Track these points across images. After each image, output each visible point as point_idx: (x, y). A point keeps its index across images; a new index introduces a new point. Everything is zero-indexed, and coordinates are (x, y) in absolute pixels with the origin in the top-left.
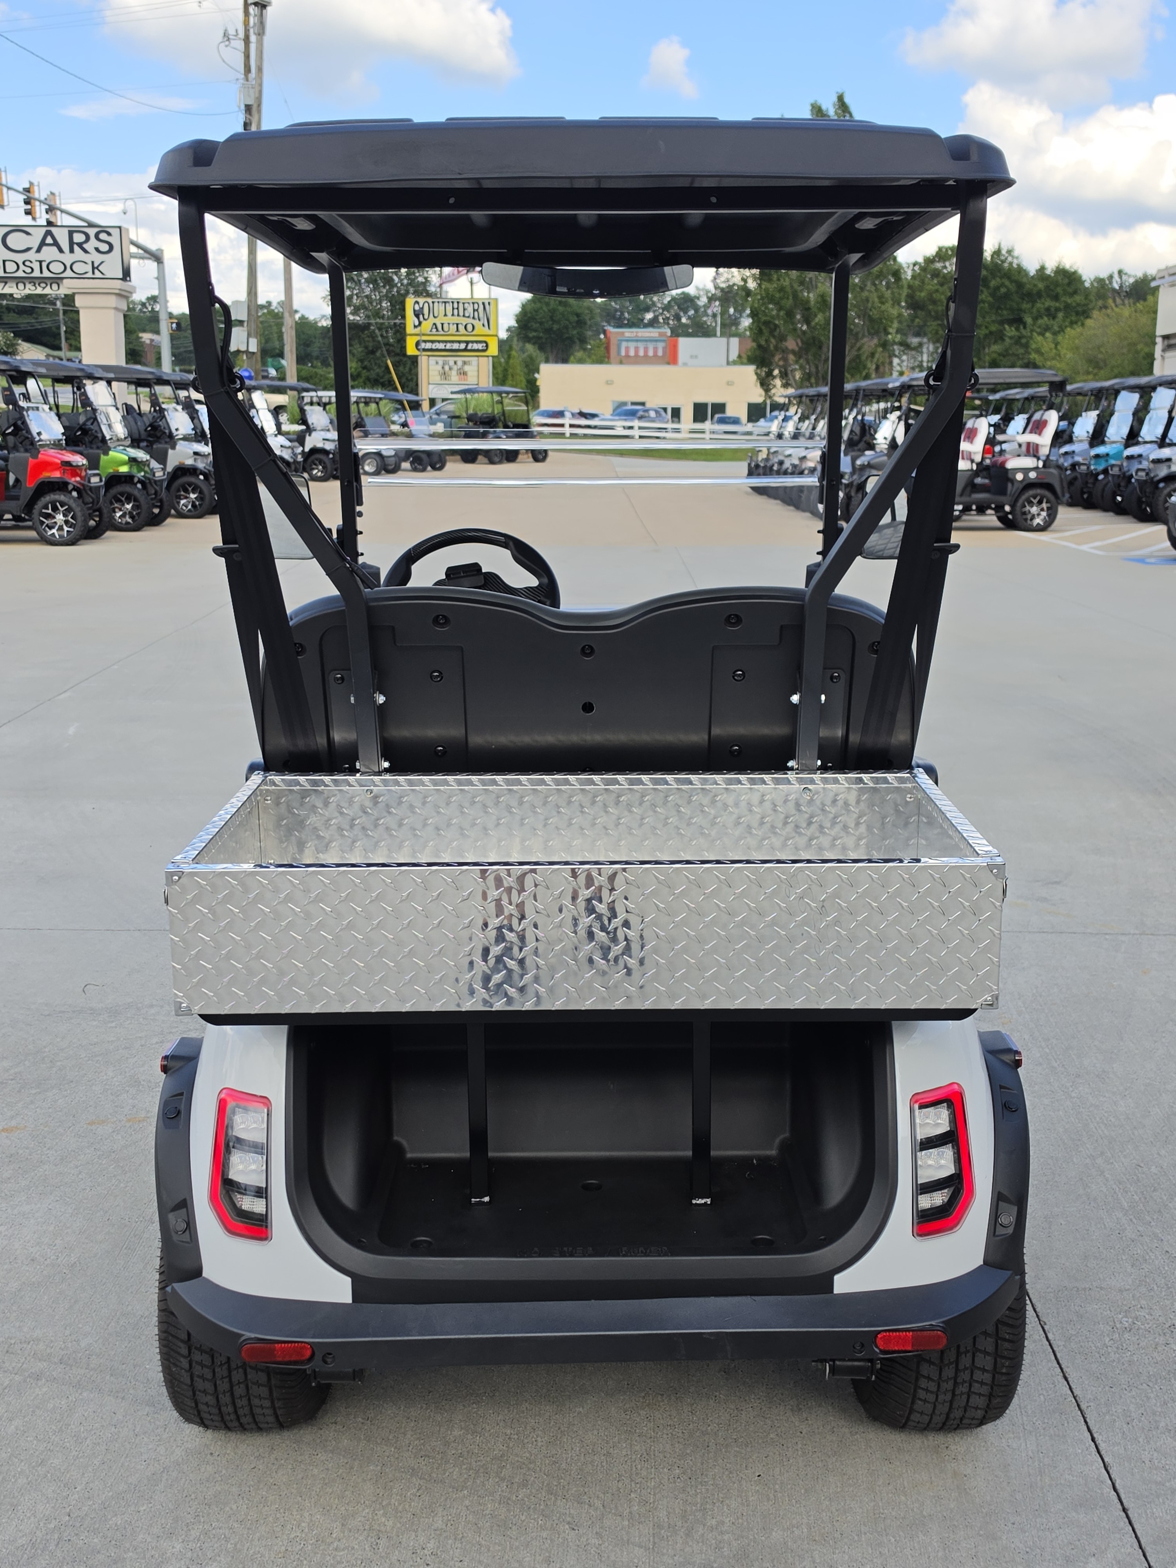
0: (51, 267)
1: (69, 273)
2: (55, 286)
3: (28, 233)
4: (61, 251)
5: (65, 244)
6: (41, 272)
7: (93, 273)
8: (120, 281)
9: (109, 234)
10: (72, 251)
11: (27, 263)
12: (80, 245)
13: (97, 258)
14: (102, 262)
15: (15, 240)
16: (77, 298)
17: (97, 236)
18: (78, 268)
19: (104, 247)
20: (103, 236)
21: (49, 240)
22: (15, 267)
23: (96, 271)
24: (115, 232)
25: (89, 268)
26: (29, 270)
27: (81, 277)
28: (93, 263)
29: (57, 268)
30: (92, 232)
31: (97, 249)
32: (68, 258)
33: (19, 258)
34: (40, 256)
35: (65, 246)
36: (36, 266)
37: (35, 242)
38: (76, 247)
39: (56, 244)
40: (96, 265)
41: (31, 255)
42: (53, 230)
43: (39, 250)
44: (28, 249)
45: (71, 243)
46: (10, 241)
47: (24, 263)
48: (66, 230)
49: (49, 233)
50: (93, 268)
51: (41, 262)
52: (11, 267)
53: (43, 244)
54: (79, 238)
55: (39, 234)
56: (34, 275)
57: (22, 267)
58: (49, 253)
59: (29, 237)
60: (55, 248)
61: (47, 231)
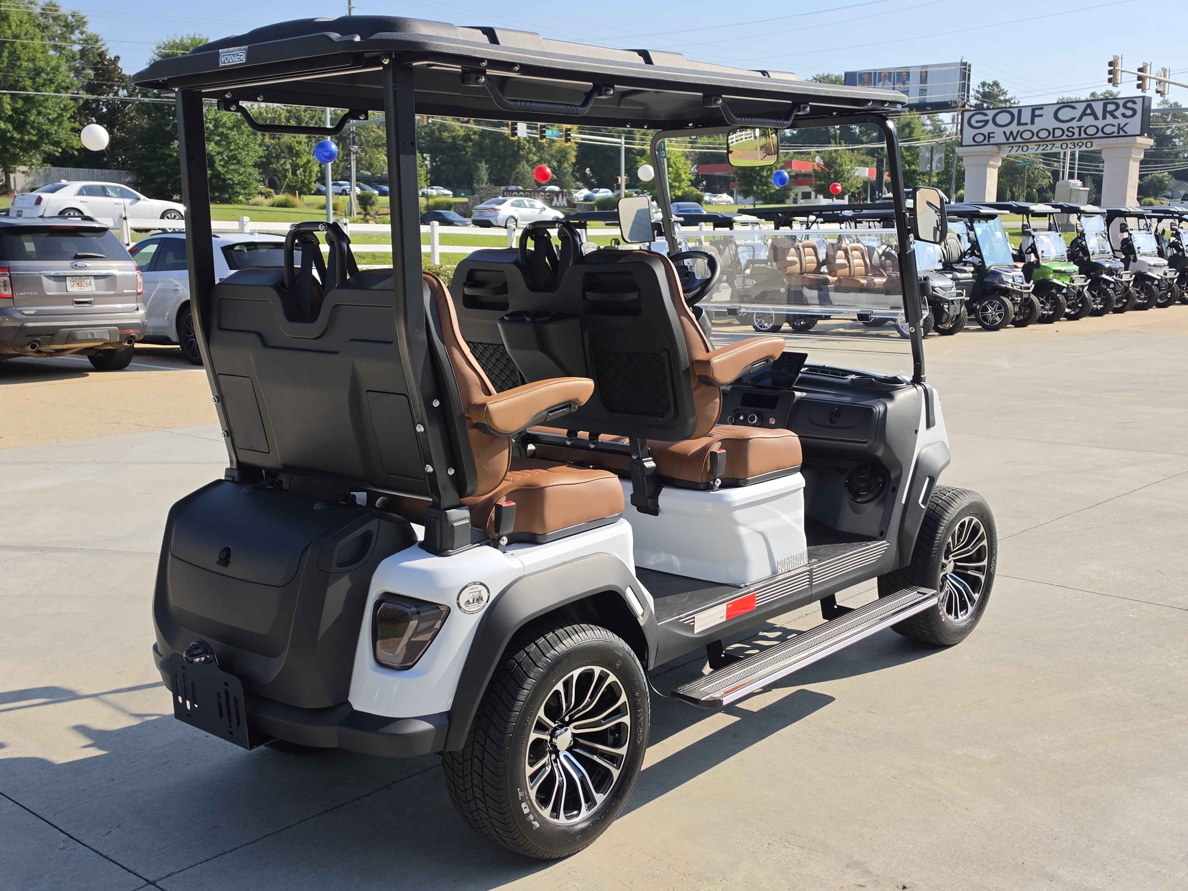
0: (1088, 131)
1: (1100, 134)
2: (1089, 145)
3: (1074, 108)
4: (1096, 118)
5: (1099, 113)
6: (1080, 135)
7: (1119, 133)
8: (1137, 137)
9: (1134, 103)
10: (1104, 118)
11: (1071, 129)
12: (1111, 113)
13: (1122, 121)
14: (1126, 124)
15: (1064, 114)
16: (1103, 152)
17: (1125, 106)
18: (1106, 130)
19: (1129, 113)
20: (1130, 105)
21: (1089, 111)
22: (1060, 132)
23: (1121, 131)
24: (1139, 102)
25: (1115, 129)
26: (1070, 134)
27: (1109, 136)
28: (1119, 125)
29: (1091, 131)
30: (1121, 103)
31: (1124, 115)
32: (1100, 123)
33: (1065, 126)
34: (1080, 124)
35: (1100, 114)
36: (1076, 131)
37: (1077, 113)
38: (1108, 115)
39: (1094, 114)
40: (1121, 126)
41: (1074, 124)
42: (1093, 103)
43: (1080, 120)
44: (1073, 119)
45: (1105, 111)
46: (1061, 115)
47: (1068, 130)
48: (1102, 103)
49: (1089, 106)
50: (1119, 129)
51: (1080, 128)
52: (1058, 133)
53: (1084, 114)
54: (1110, 108)
55: (1081, 107)
56: (1074, 137)
57: (1066, 132)
58: (1088, 120)
59: (1075, 110)
60: (1092, 117)
61: (1088, 105)
